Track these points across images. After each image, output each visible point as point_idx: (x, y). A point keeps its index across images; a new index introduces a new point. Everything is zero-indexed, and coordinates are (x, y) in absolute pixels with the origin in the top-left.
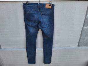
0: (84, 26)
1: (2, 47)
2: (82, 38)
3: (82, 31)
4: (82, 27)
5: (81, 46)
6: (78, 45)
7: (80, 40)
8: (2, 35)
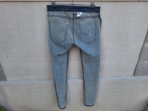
0: (146, 43)
1: (8, 78)
2: (141, 62)
3: (141, 52)
4: (142, 45)
5: (139, 75)
6: (134, 74)
7: (137, 65)
8: (7, 58)
